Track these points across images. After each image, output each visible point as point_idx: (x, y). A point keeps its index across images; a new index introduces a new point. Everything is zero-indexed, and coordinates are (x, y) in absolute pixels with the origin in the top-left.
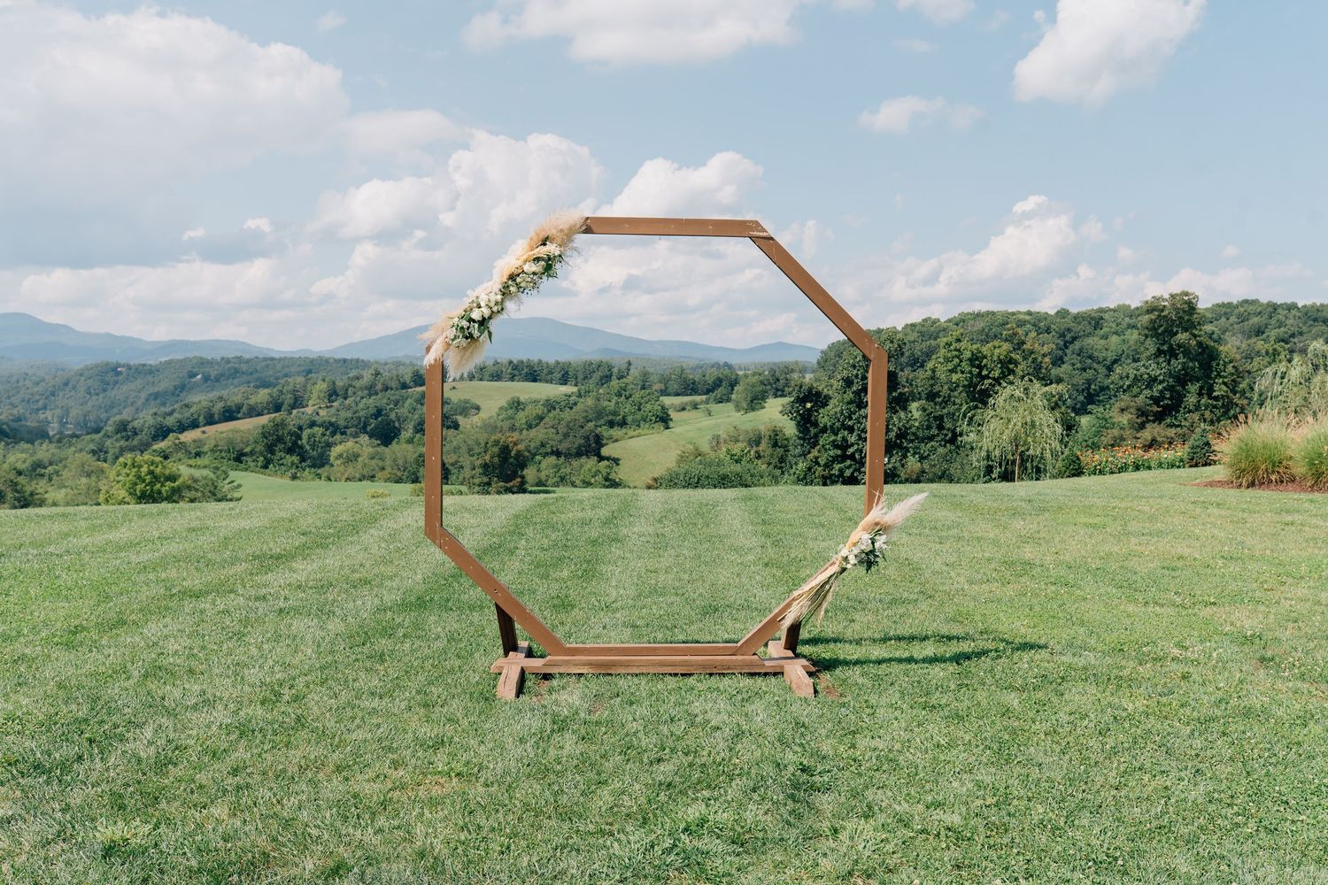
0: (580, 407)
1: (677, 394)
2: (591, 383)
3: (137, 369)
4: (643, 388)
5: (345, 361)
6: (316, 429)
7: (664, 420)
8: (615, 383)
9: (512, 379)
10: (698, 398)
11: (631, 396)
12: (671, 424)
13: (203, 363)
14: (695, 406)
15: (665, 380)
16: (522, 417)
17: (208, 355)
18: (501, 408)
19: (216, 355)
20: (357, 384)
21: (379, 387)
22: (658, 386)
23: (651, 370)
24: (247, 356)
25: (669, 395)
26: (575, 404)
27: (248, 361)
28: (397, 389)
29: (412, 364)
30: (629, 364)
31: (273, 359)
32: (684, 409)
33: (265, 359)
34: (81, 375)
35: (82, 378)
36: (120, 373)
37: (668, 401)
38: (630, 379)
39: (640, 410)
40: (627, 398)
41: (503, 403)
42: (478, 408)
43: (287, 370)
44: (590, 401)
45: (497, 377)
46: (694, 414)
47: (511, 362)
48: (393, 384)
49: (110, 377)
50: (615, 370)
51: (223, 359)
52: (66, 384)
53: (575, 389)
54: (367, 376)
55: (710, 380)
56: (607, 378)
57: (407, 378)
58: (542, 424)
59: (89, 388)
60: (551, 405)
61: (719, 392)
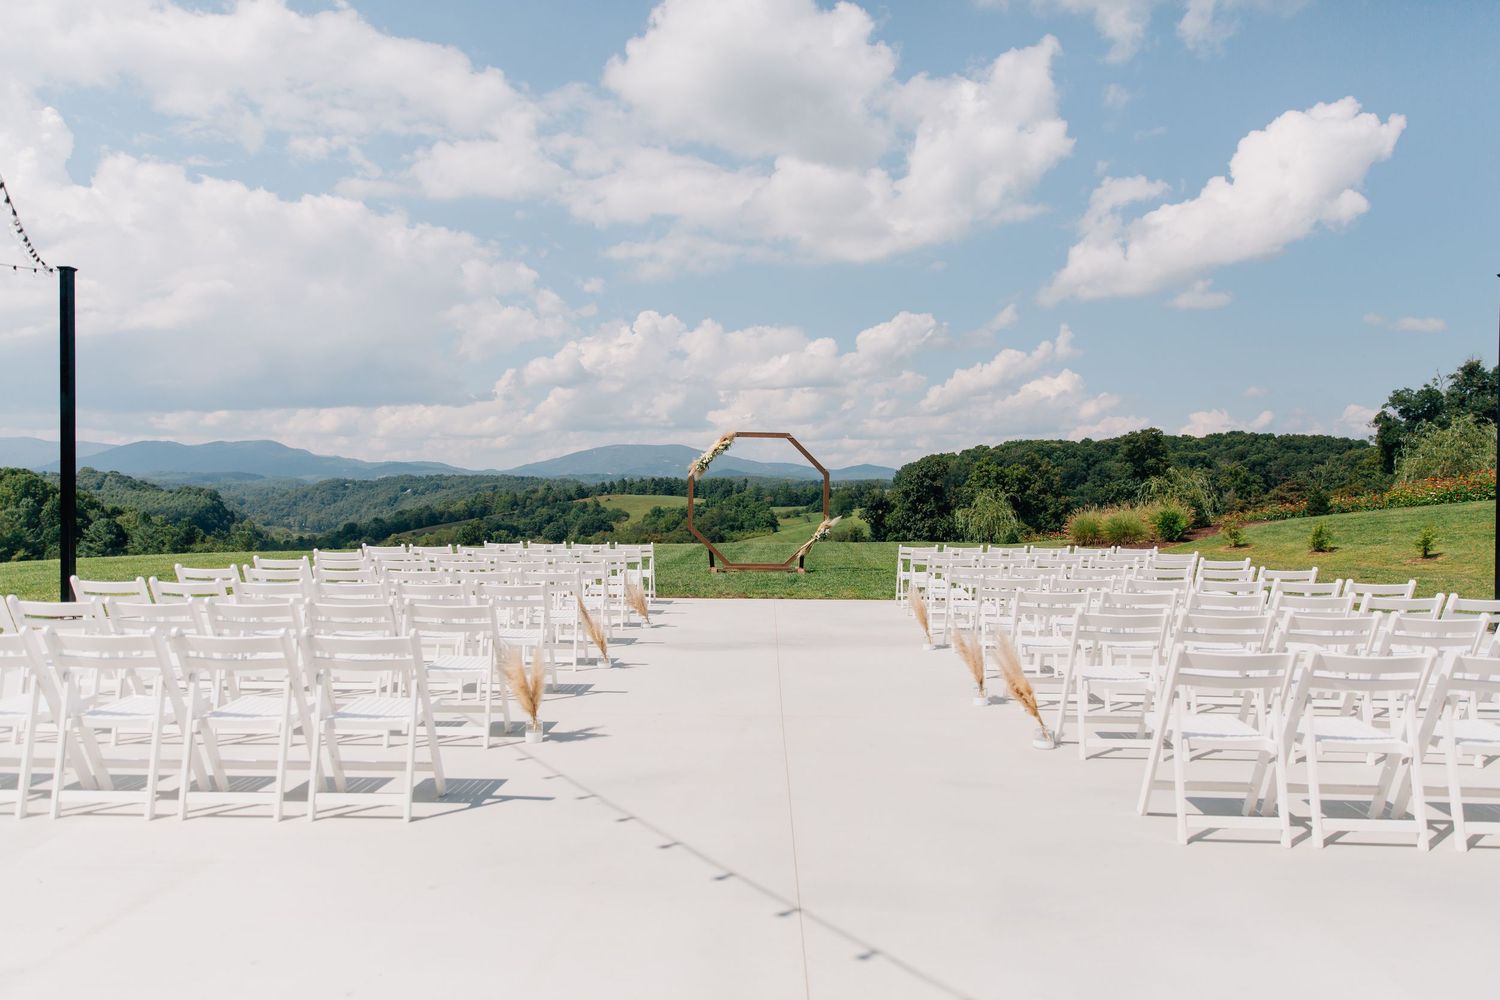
0: (707, 514)
1: (783, 505)
2: (716, 497)
3: (360, 485)
4: (757, 500)
5: (523, 478)
6: (502, 531)
7: (773, 525)
8: (735, 496)
9: (654, 493)
10: (800, 508)
11: (747, 506)
12: (779, 528)
13: (412, 479)
14: (797, 514)
15: (774, 494)
16: (662, 523)
17: (417, 474)
18: (646, 516)
19: (423, 474)
20: (534, 496)
21: (551, 499)
22: (769, 499)
23: (764, 486)
24: (446, 474)
25: (777, 506)
26: (704, 512)
27: (447, 478)
28: (564, 500)
29: (575, 481)
30: (746, 481)
31: (466, 477)
32: (788, 517)
33: (461, 477)
34: (317, 489)
35: (318, 492)
36: (347, 488)
37: (776, 510)
38: (747, 492)
39: (754, 517)
40: (744, 508)
41: (648, 511)
42: (628, 516)
43: (478, 486)
44: (715, 510)
45: (642, 491)
46: (796, 521)
47: (653, 480)
48: (562, 497)
49: (340, 491)
50: (735, 486)
51: (427, 476)
52: (305, 496)
53: (704, 501)
54: (541, 489)
55: (809, 493)
56: (728, 493)
57: (573, 492)
58: (678, 528)
59: (323, 499)
60: (684, 513)
61: (816, 504)
